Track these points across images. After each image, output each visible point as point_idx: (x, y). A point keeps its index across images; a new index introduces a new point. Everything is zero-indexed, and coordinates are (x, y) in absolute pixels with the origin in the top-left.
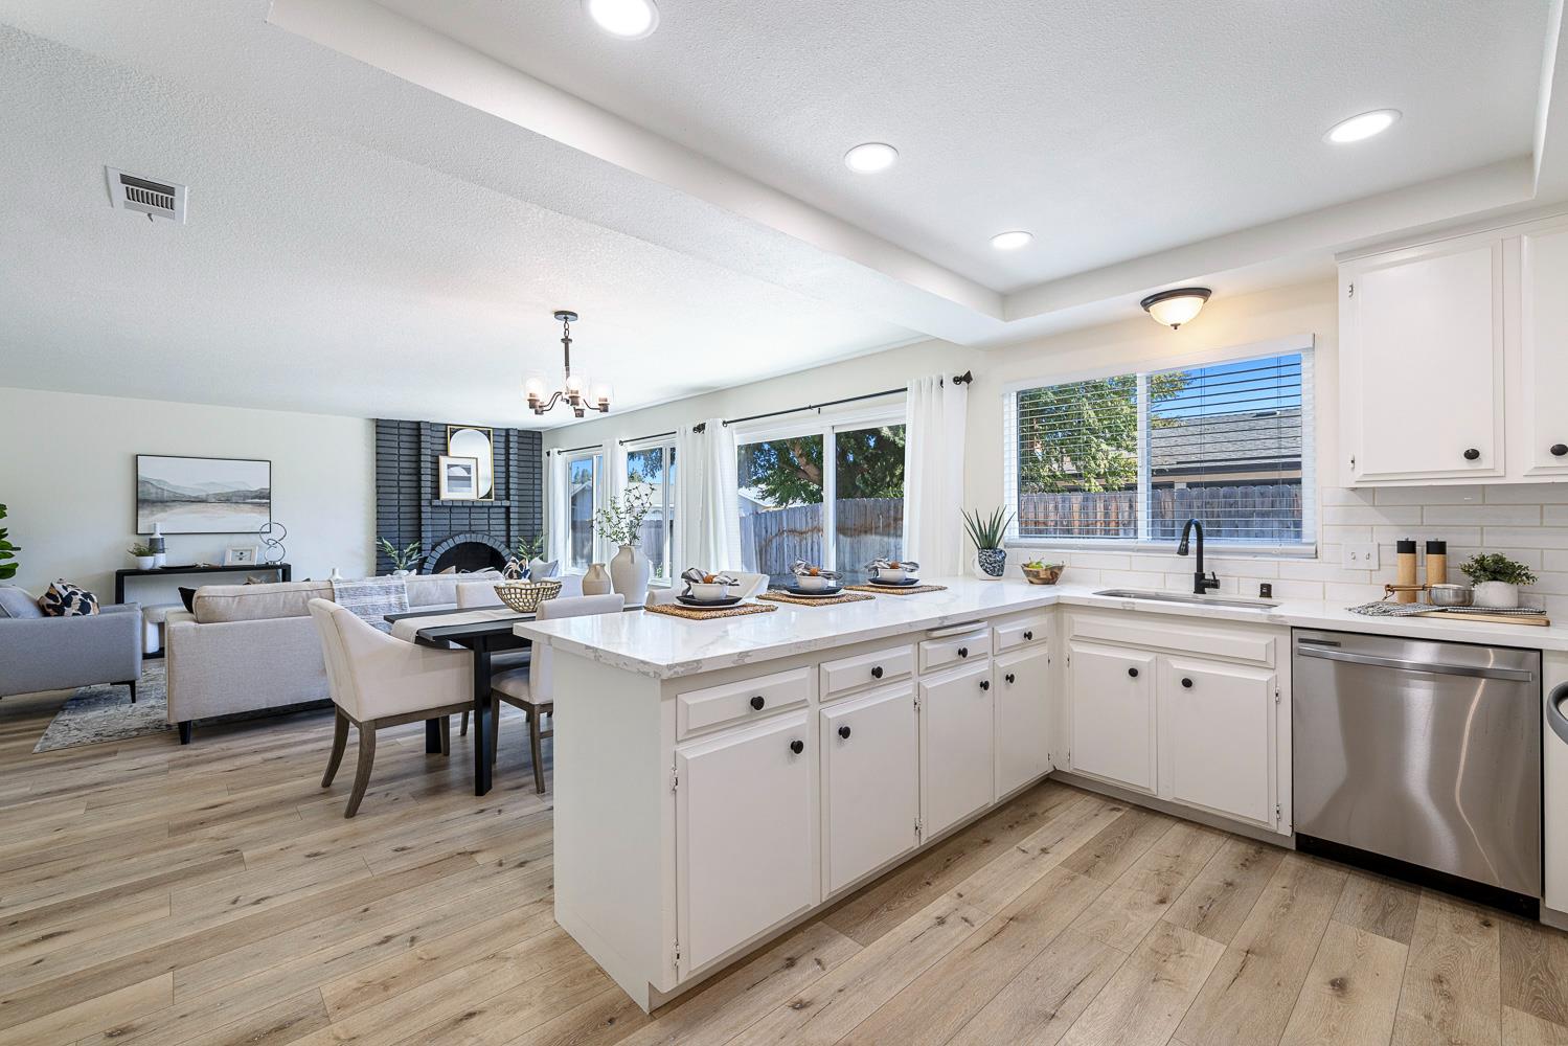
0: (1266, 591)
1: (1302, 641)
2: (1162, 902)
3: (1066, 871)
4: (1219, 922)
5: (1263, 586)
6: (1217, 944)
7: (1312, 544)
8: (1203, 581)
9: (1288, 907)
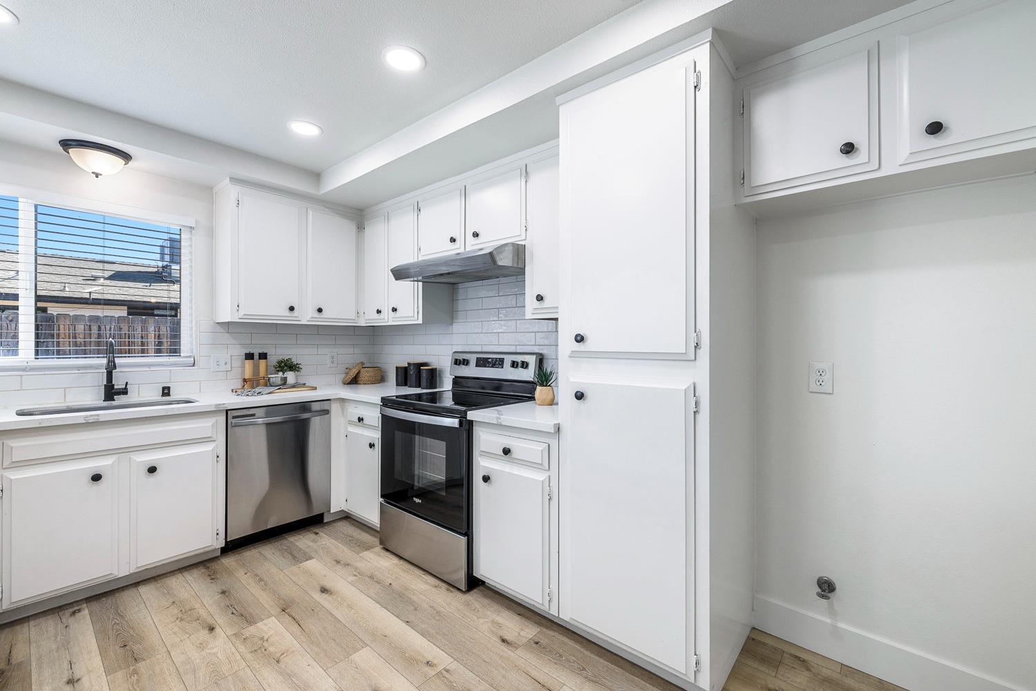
0: (166, 391)
1: (234, 417)
2: (212, 629)
3: (120, 675)
4: (251, 611)
5: (164, 388)
6: (269, 620)
7: (190, 357)
8: (113, 391)
9: (261, 580)
